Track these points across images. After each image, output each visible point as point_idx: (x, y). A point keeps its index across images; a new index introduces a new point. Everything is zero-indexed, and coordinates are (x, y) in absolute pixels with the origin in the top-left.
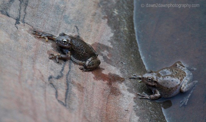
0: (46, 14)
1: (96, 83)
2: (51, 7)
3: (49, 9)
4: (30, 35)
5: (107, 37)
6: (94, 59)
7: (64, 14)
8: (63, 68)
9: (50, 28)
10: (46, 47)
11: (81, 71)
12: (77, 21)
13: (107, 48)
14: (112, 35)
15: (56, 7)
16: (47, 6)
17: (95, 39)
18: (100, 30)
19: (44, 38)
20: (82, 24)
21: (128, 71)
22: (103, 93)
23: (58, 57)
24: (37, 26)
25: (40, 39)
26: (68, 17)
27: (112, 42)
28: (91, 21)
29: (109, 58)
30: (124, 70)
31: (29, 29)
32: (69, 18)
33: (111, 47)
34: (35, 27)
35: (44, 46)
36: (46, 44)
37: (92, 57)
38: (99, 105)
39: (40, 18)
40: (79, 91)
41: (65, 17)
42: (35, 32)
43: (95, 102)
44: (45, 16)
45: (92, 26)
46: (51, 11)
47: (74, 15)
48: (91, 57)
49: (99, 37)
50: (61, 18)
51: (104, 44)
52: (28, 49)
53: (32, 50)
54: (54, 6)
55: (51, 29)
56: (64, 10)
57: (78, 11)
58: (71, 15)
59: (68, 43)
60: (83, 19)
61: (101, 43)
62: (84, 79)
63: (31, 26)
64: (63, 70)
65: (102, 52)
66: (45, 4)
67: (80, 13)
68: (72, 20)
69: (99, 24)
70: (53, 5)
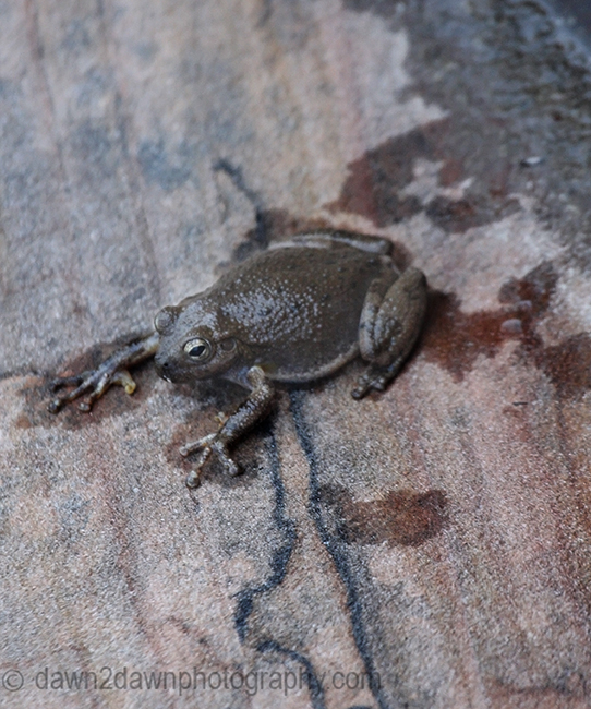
0: (55, 228)
1: (467, 404)
2: (57, 164)
3: (54, 183)
4: (42, 433)
5: (385, 82)
6: (382, 297)
7: (133, 150)
8: (277, 482)
9: (114, 296)
10: (150, 433)
11: (368, 402)
12: (207, 126)
13: (418, 142)
14: (401, 44)
15: (78, 141)
16: (36, 181)
17: (342, 146)
18: (334, 70)
19: (110, 386)
20: (239, 123)
21: (572, 192)
22: (526, 434)
23: (220, 446)
24: (53, 343)
25: (100, 407)
26: (161, 145)
27: (422, 88)
28: (271, 62)
29: (456, 192)
30: (552, 196)
31: (22, 401)
32: (168, 148)
33: (435, 114)
34: (44, 360)
35: (135, 434)
36: (140, 411)
37: (369, 295)
38: (537, 533)
39: (44, 278)
40: (411, 550)
41: (149, 161)
42: (58, 388)
43: (511, 537)
44: (56, 249)
45: (288, 91)
46: (67, 190)
47: (181, 105)
48: (362, 298)
49: (352, 115)
50: (133, 184)
51: (394, 132)
52: (75, 527)
53: (93, 516)
54: (67, 149)
55: (119, 299)
56: (124, 124)
57: (185, 66)
58: (167, 119)
59: (214, 342)
60: (230, 86)
61: (374, 142)
62: (403, 441)
63: (22, 371)
64: (279, 498)
65: (411, 190)
66: (21, 178)
67: (198, 67)
68: (185, 144)
69: (312, 44)
70: (59, 146)
